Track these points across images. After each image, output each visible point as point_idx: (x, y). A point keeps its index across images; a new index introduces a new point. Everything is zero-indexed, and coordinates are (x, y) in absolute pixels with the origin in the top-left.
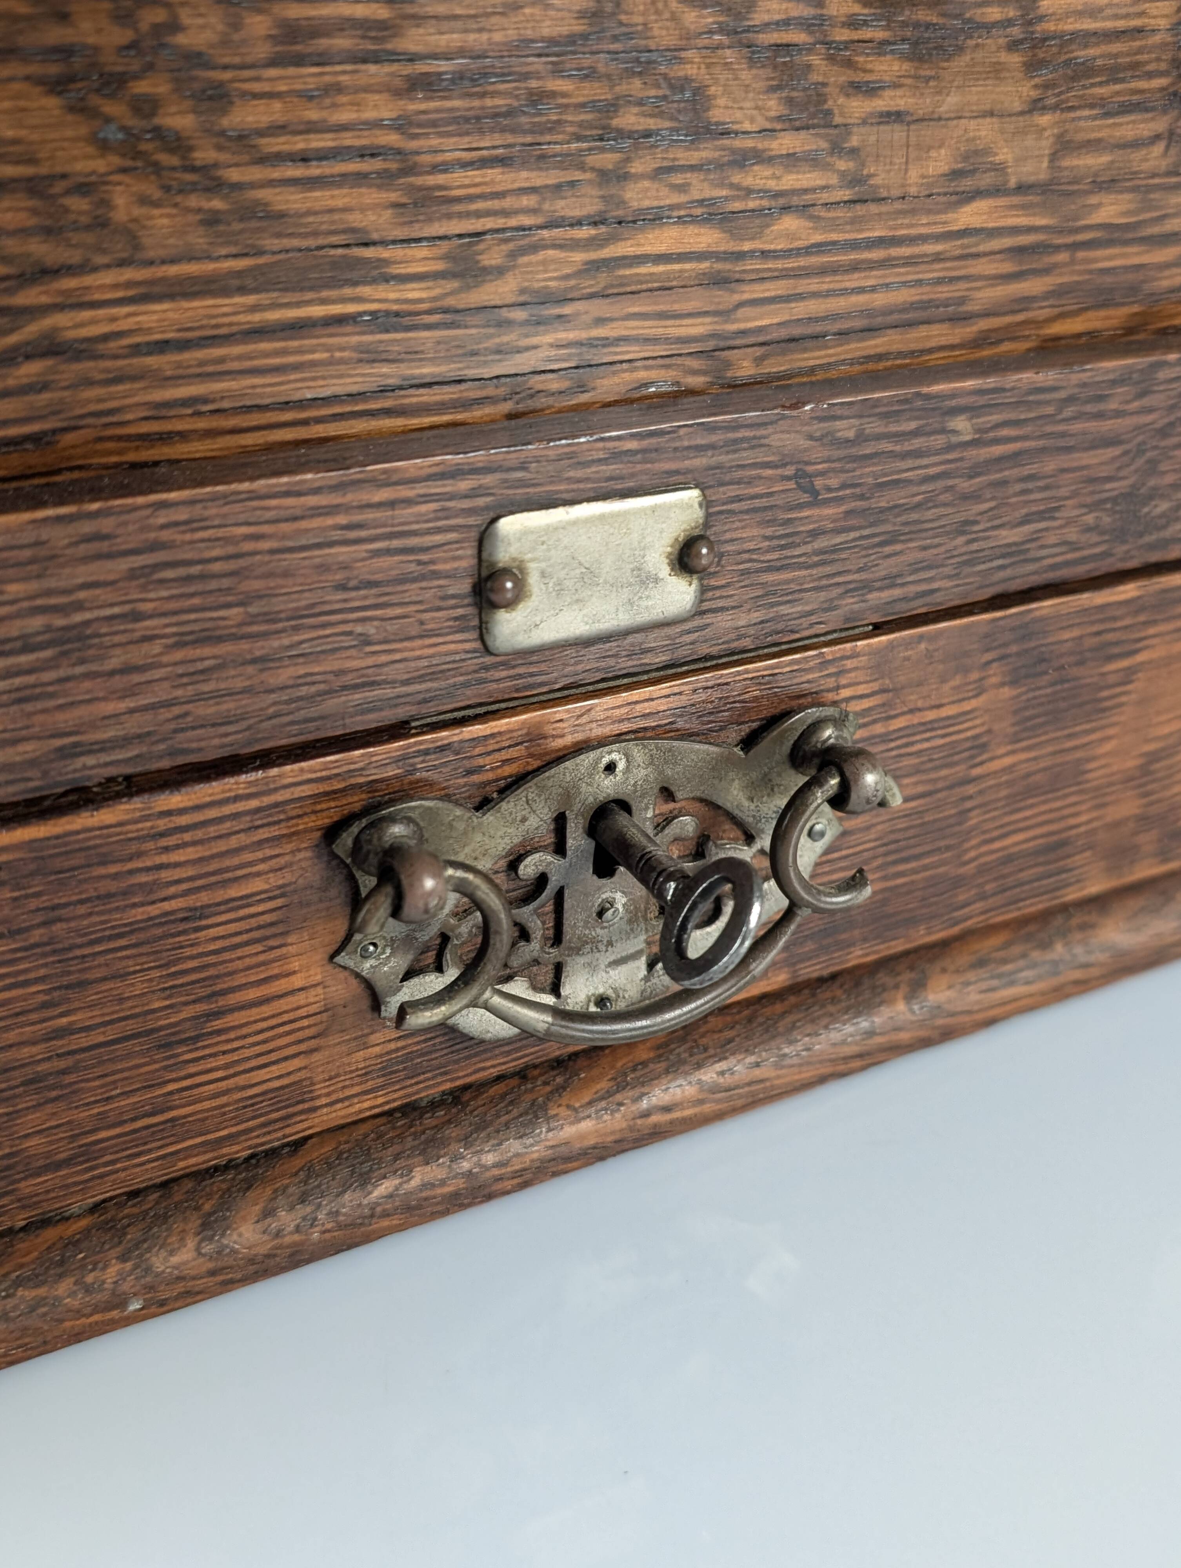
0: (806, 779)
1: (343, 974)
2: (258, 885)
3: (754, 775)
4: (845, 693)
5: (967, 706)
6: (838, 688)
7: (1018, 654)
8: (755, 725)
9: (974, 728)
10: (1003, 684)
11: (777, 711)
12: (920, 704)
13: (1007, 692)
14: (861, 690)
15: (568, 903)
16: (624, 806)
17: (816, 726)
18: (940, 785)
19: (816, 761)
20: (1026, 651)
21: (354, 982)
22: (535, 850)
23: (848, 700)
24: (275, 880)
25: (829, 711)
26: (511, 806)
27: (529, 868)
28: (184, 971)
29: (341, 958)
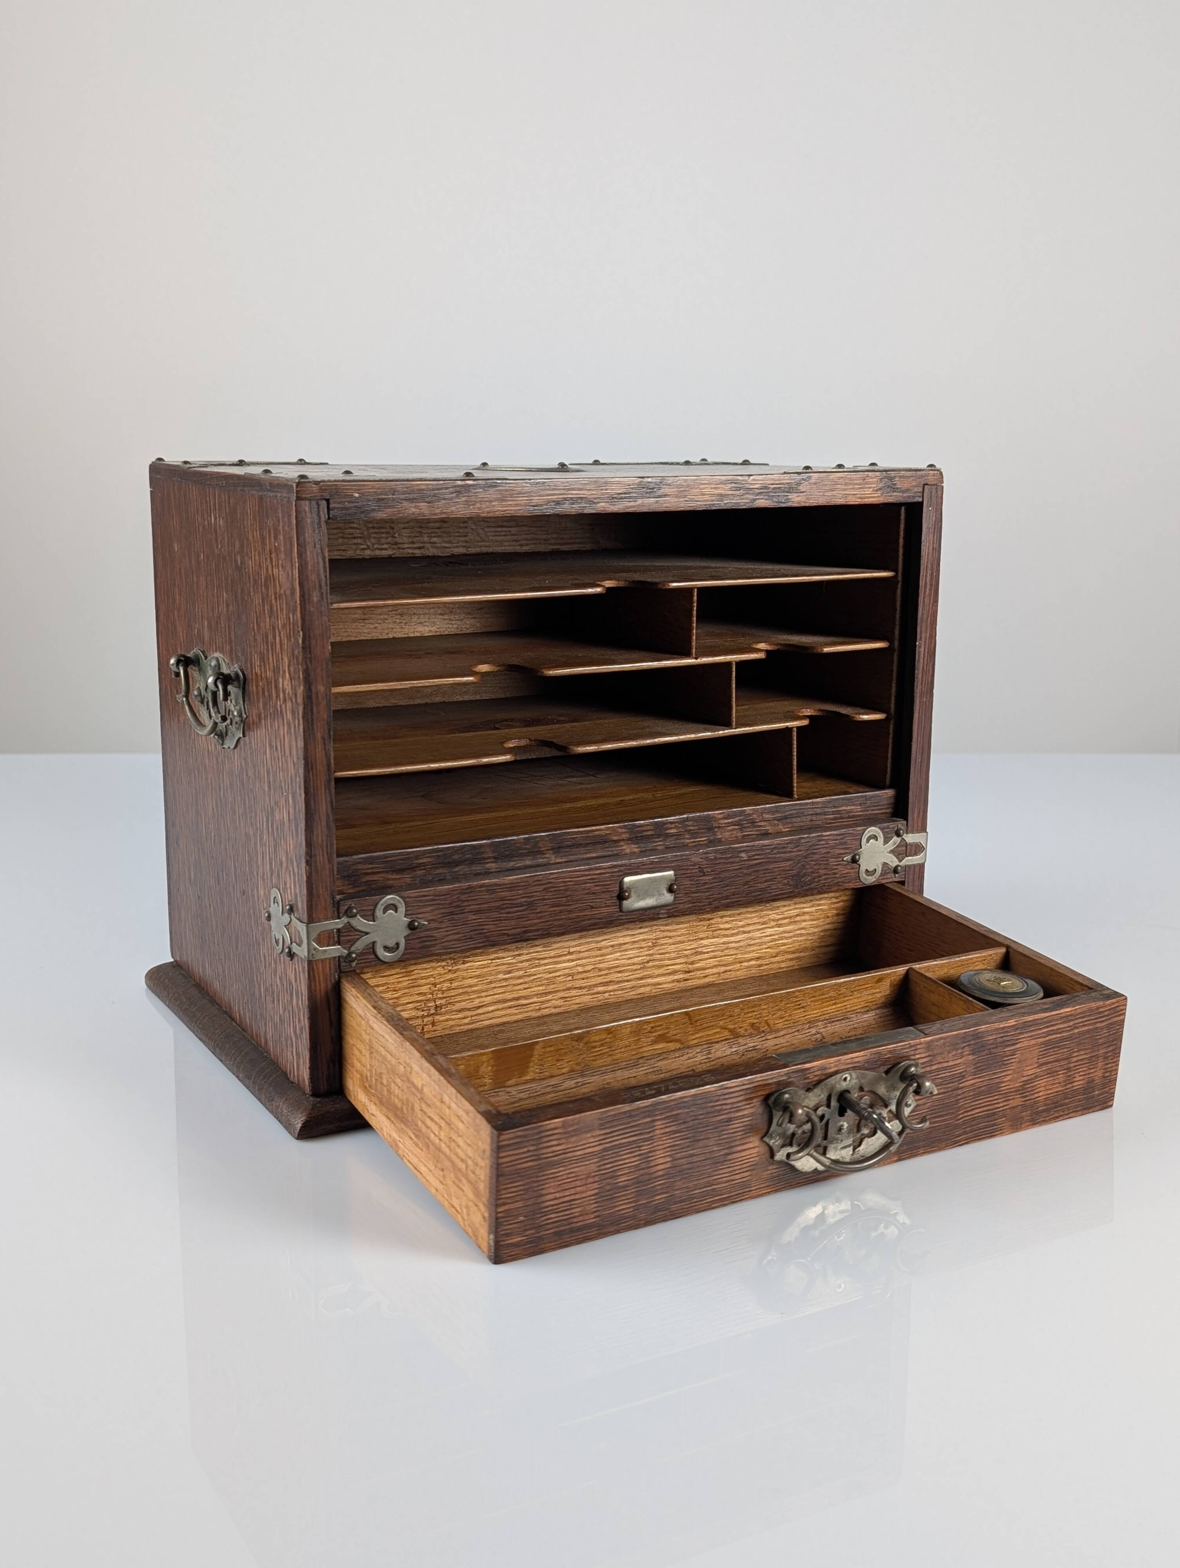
0: (906, 1084)
1: (764, 1144)
2: (746, 1112)
4: (917, 1056)
5: (957, 1062)
6: (915, 1055)
7: (974, 1044)
8: (889, 1066)
9: (961, 1069)
10: (970, 1054)
11: (896, 1062)
12: (942, 1061)
13: (971, 1057)
14: (923, 1055)
15: (830, 1125)
16: (848, 1091)
17: (909, 1066)
19: (909, 1079)
20: (977, 1043)
21: (767, 1147)
22: (822, 1106)
23: (918, 1059)
25: (913, 1062)
26: (817, 1091)
27: (820, 1112)
28: (723, 1139)
29: (765, 1139)
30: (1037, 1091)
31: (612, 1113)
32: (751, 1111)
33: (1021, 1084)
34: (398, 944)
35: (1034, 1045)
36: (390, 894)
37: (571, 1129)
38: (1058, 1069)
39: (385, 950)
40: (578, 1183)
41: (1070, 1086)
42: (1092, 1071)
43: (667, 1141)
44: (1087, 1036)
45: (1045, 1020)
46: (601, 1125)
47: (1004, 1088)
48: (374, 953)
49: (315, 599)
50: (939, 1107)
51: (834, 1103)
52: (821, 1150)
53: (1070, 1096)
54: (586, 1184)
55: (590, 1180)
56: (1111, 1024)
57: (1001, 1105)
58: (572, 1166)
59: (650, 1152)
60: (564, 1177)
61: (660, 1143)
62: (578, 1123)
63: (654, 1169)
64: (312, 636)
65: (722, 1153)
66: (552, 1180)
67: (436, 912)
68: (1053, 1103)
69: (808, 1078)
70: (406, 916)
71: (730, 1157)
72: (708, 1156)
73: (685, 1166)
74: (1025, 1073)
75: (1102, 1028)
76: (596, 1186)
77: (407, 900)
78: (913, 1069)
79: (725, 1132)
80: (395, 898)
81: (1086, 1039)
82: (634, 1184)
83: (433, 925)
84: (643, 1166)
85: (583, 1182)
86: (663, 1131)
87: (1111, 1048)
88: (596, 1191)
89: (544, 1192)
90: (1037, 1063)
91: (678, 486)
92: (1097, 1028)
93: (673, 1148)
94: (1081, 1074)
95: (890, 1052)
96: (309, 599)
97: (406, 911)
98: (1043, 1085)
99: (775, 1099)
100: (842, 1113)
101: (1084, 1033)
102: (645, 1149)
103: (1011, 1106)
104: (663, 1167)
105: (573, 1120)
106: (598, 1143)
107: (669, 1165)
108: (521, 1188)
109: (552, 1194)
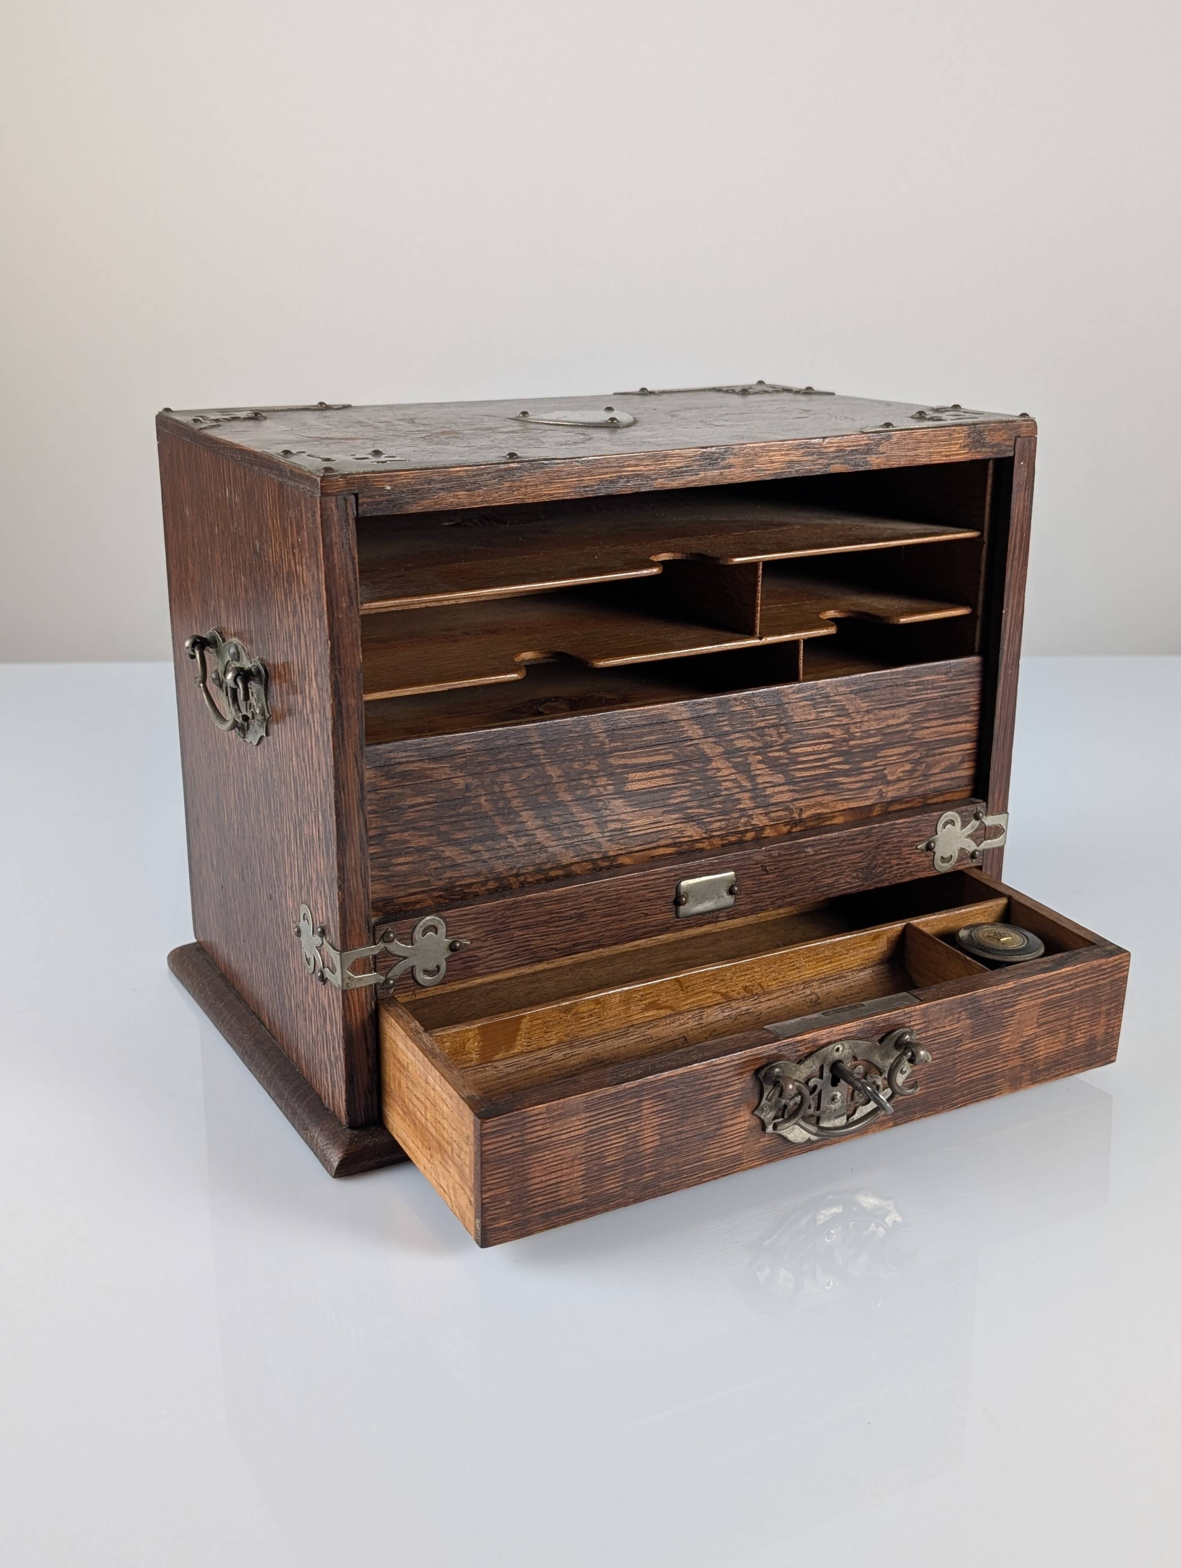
0: (900, 1053)
1: (755, 1117)
2: (737, 1087)
4: (912, 1024)
5: (954, 1026)
6: (910, 1022)
7: (971, 1008)
8: (883, 1035)
9: (957, 1034)
10: (966, 1019)
11: (890, 1030)
12: (938, 1026)
13: (969, 1021)
14: (917, 1022)
16: (841, 1061)
17: (904, 1034)
18: (946, 1054)
19: (904, 1047)
20: (975, 1007)
21: (758, 1120)
22: (814, 1078)
23: (913, 1026)
25: (907, 1030)
26: (809, 1063)
27: (812, 1083)
28: (713, 1115)
29: (756, 1113)
30: (1037, 1050)
31: (598, 1096)
32: (740, 1086)
33: (1021, 1044)
34: (438, 967)
35: (1033, 1006)
36: (429, 915)
37: (554, 1114)
38: (1059, 1027)
39: (424, 974)
40: (565, 1166)
41: (1071, 1043)
42: (1094, 1028)
43: (655, 1120)
44: (1088, 994)
45: (1045, 981)
46: (586, 1108)
47: (1003, 1049)
48: (414, 978)
49: (344, 605)
50: (936, 1071)
51: (827, 1073)
52: (814, 1120)
53: (1071, 1054)
54: (573, 1166)
55: (577, 1162)
56: (1114, 981)
57: (1000, 1066)
58: (557, 1150)
59: (638, 1132)
60: (551, 1160)
61: (648, 1122)
62: (560, 1109)
63: (642, 1148)
64: (341, 645)
65: (712, 1128)
66: (537, 1164)
67: (478, 931)
68: (1054, 1062)
69: (799, 1051)
70: (446, 937)
71: (720, 1132)
72: (697, 1132)
73: (673, 1144)
74: (1025, 1034)
75: (1104, 985)
76: (583, 1167)
77: (448, 920)
78: (907, 1037)
79: (715, 1108)
80: (434, 919)
81: (1088, 996)
82: (622, 1163)
83: (476, 944)
84: (631, 1145)
85: (570, 1164)
86: (649, 1111)
87: (1114, 1005)
88: (583, 1172)
89: (529, 1176)
90: (1037, 1023)
91: (745, 455)
92: (1098, 986)
93: (661, 1127)
94: (1083, 1031)
95: (884, 1020)
96: (337, 605)
97: (447, 931)
98: (1043, 1044)
99: (766, 1073)
100: (835, 1082)
101: (1085, 991)
102: (633, 1129)
103: (1010, 1066)
104: (651, 1145)
105: (558, 1104)
106: (584, 1125)
107: (658, 1143)
108: (506, 1173)
109: (538, 1177)
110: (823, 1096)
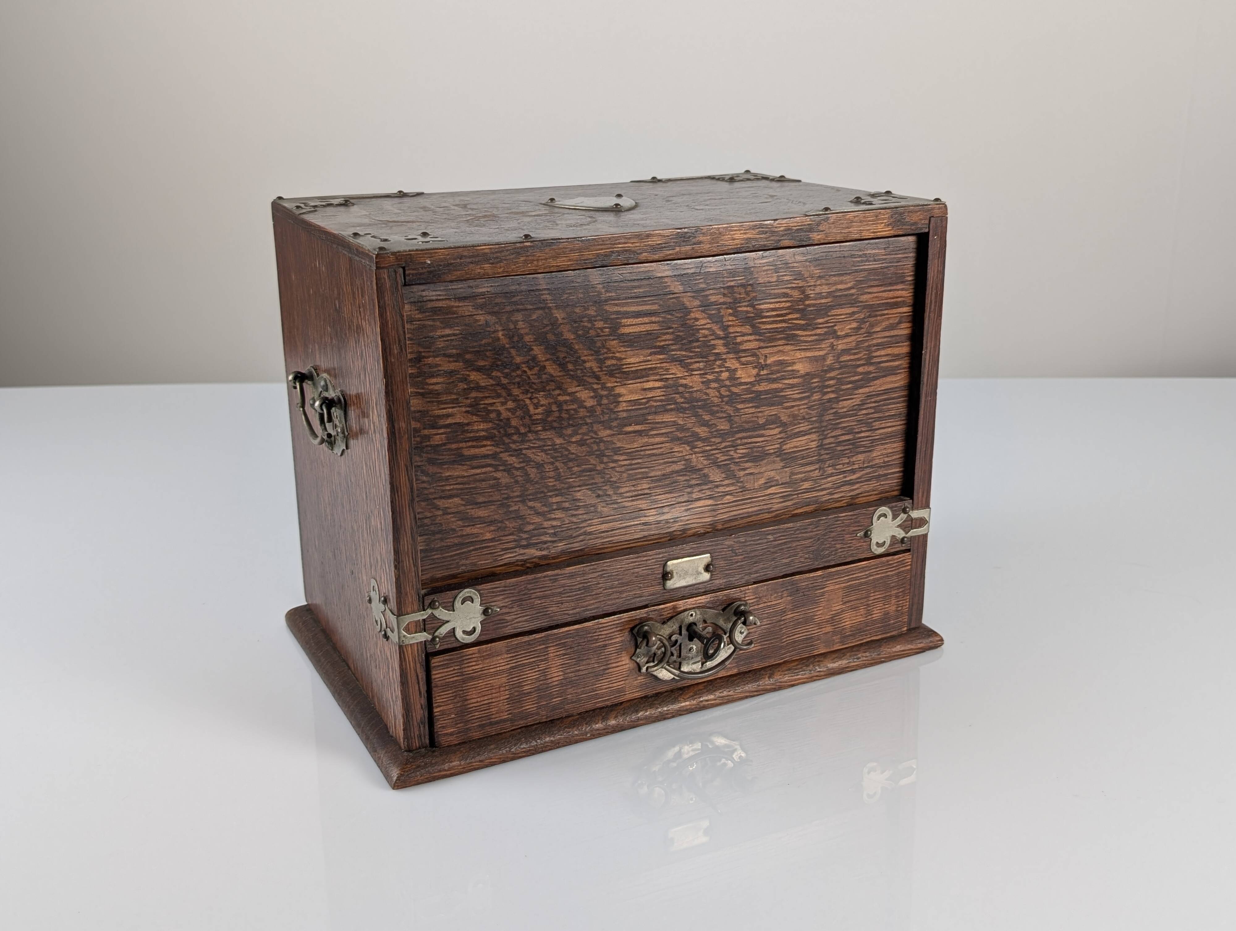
0: (736, 618)
1: (633, 662)
2: (618, 640)
3: (726, 617)
4: (746, 598)
5: (780, 601)
6: (744, 597)
7: (790, 589)
8: (724, 606)
9: (783, 607)
10: (788, 596)
11: (730, 602)
12: (766, 601)
13: (789, 598)
14: (750, 598)
16: (694, 624)
17: (739, 606)
18: (774, 621)
19: (737, 614)
20: (793, 588)
21: (635, 663)
22: (675, 634)
23: (747, 600)
24: (621, 639)
25: (742, 602)
26: (670, 624)
27: (673, 638)
28: (602, 659)
29: (633, 658)
31: (516, 643)
33: (831, 616)
35: (838, 589)
37: (485, 654)
38: (860, 605)
40: (494, 689)
41: (868, 617)
42: (887, 606)
43: (559, 661)
46: (508, 651)
47: (818, 619)
51: (684, 632)
52: (675, 666)
54: (500, 691)
55: (503, 688)
56: (899, 572)
58: (487, 680)
59: (546, 669)
60: (483, 687)
61: (553, 662)
62: (490, 650)
63: (550, 681)
65: (602, 668)
66: (474, 689)
69: (664, 615)
71: (608, 671)
72: (591, 670)
73: (574, 678)
74: (833, 609)
75: (892, 574)
76: (506, 693)
79: (603, 654)
81: (880, 583)
82: (535, 690)
84: (542, 678)
85: (497, 691)
86: (555, 654)
87: (901, 590)
88: (508, 695)
89: (468, 697)
90: (842, 601)
93: (564, 666)
94: (877, 611)
95: (726, 596)
98: (849, 615)
99: (638, 630)
100: (691, 639)
102: (542, 666)
103: (824, 629)
104: (557, 679)
105: (486, 648)
106: (506, 663)
107: (562, 677)
108: (451, 695)
109: (474, 699)
110: (682, 647)
